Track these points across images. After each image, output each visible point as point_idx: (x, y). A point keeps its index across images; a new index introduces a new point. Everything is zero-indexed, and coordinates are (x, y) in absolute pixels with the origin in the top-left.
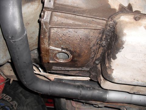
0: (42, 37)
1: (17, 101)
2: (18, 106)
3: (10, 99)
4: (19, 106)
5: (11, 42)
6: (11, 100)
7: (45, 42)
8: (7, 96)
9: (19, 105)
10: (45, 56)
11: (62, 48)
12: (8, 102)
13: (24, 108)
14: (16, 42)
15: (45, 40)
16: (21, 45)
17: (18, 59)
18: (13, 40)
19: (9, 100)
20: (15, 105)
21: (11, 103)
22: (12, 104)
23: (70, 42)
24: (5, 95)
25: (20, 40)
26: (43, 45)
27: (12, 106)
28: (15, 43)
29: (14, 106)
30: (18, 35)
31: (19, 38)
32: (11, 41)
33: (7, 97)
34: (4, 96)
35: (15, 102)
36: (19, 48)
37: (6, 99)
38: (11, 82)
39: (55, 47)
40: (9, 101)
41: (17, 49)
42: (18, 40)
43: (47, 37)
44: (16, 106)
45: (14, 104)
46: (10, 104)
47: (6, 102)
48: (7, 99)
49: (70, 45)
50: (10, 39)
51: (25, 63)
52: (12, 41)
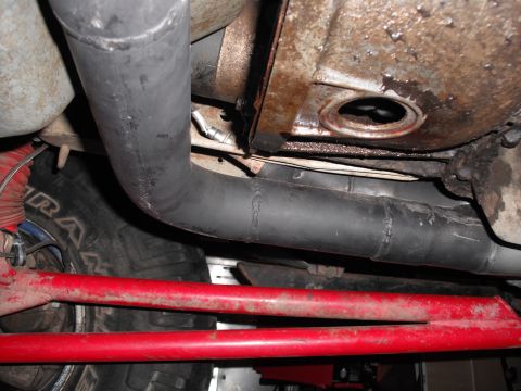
0: (290, 17)
1: (83, 218)
2: (87, 236)
3: (53, 206)
4: (91, 237)
5: (98, 47)
6: (57, 210)
7: (300, 47)
8: (41, 194)
9: (91, 231)
10: (281, 108)
11: (389, 83)
12: (47, 218)
13: (114, 245)
14: (133, 49)
15: (305, 36)
16: (161, 59)
17: (132, 125)
18: (113, 35)
19: (48, 209)
20: (77, 232)
21: (58, 221)
22: (63, 226)
23: (440, 55)
24: (31, 190)
25: (156, 37)
26: (284, 58)
27: (64, 233)
28: (126, 53)
29: (71, 236)
30: (151, 9)
31: (152, 26)
32: (104, 42)
33: (40, 199)
34: (29, 193)
35: (74, 219)
36: (143, 79)
37: (36, 206)
38: (62, 162)
39: (352, 71)
40: (50, 215)
41: (135, 84)
42: (143, 36)
43: (322, 22)
44: (81, 235)
45: (71, 229)
46: (57, 225)
47: (40, 218)
48: (41, 206)
49: (437, 69)
50: (94, 32)
51: (163, 136)
52: (111, 44)
